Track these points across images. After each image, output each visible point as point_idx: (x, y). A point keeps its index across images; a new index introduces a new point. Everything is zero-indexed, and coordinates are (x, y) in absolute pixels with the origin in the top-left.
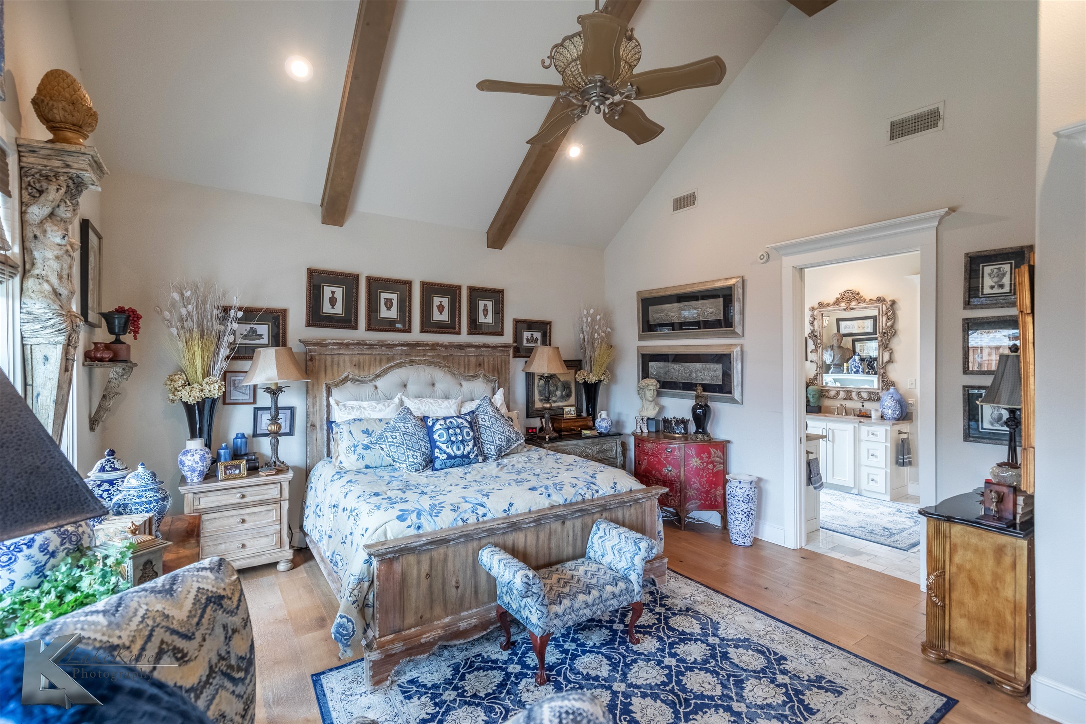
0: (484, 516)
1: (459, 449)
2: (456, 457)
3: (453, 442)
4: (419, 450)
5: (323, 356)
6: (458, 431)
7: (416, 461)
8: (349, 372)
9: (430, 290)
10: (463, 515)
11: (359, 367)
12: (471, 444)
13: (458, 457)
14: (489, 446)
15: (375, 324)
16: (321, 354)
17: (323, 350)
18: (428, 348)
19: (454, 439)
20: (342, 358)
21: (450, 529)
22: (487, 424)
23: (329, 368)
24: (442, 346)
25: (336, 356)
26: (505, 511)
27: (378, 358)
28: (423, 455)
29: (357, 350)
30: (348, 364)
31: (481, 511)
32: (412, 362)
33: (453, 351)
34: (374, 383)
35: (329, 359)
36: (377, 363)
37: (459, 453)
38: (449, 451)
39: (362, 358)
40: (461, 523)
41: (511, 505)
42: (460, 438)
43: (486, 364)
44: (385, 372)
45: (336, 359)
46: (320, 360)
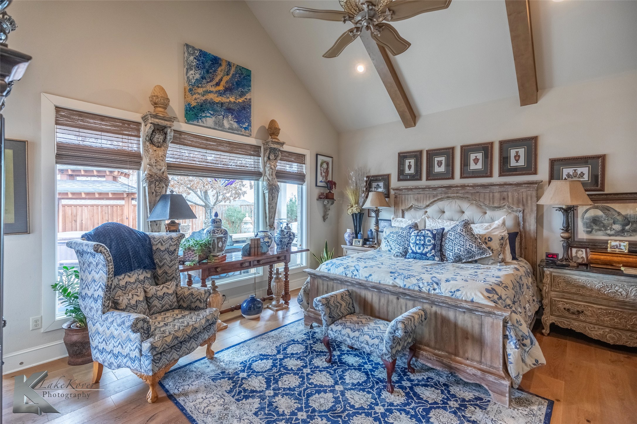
0: (356, 276)
1: (419, 249)
2: (416, 253)
3: (417, 244)
4: (403, 245)
5: (401, 195)
6: (422, 238)
7: (398, 251)
8: (412, 202)
9: (466, 150)
10: (347, 271)
11: (418, 201)
12: (430, 248)
13: (418, 254)
14: (449, 252)
15: (431, 176)
16: (400, 194)
17: (400, 192)
18: (459, 188)
19: (418, 242)
20: (409, 196)
21: (339, 275)
22: (452, 238)
23: (403, 201)
24: (468, 186)
25: (406, 195)
26: (366, 277)
27: (428, 195)
28: (404, 249)
29: (416, 191)
30: (412, 199)
31: (355, 273)
32: (448, 197)
33: (478, 189)
34: (426, 210)
35: (403, 197)
36: (428, 199)
37: (419, 251)
38: (414, 249)
39: (419, 196)
40: (344, 275)
41: (370, 275)
42: (423, 242)
43: (510, 197)
44: (432, 203)
45: (406, 196)
46: (399, 198)
